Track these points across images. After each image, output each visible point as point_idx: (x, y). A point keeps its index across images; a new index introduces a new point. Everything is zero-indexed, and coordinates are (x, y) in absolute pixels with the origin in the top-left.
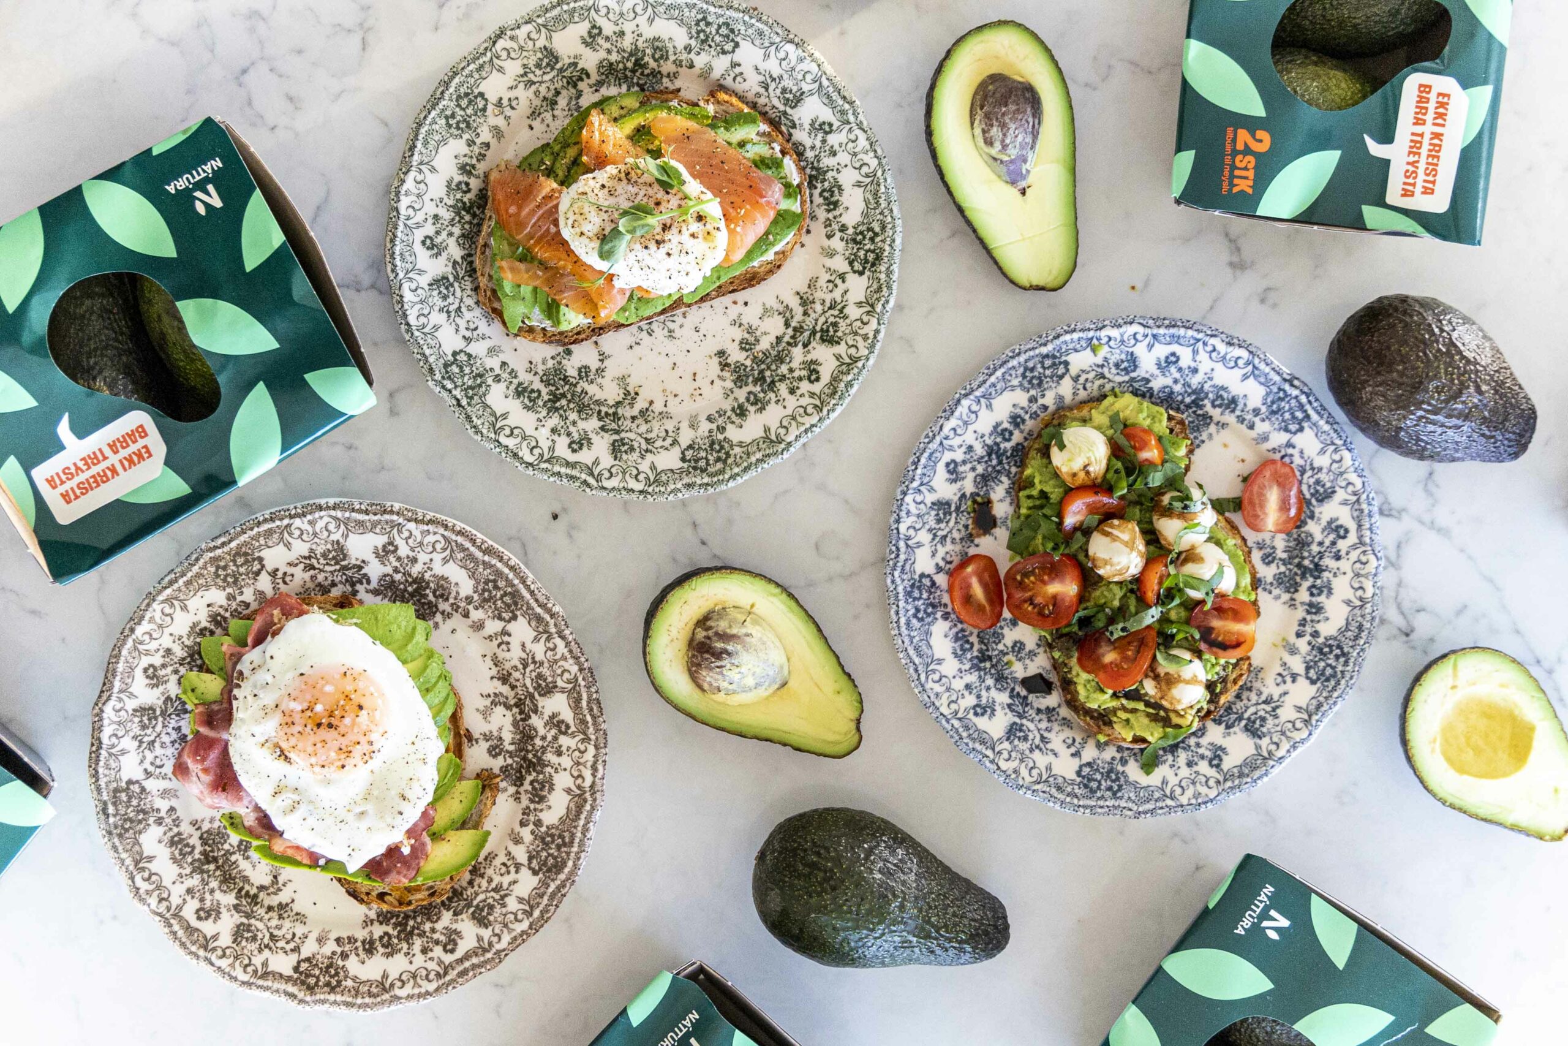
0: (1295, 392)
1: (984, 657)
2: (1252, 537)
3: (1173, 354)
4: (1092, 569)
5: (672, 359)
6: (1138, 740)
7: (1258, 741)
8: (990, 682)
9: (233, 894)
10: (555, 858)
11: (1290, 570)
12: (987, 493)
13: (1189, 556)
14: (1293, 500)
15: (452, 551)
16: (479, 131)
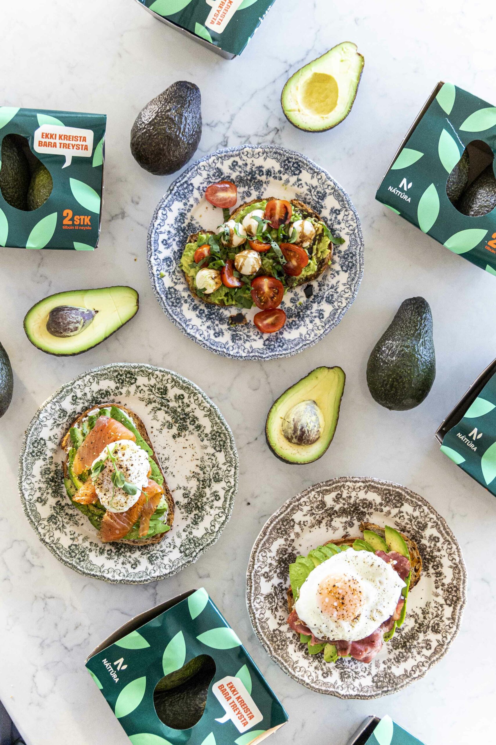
0: (176, 188)
1: (298, 315)
2: (240, 202)
3: (162, 242)
4: (257, 273)
5: (178, 458)
6: (330, 247)
7: (327, 194)
8: (308, 312)
9: (419, 634)
10: (395, 497)
11: (253, 184)
12: (227, 318)
13: (249, 232)
14: (222, 186)
15: (265, 548)
16: (85, 547)
